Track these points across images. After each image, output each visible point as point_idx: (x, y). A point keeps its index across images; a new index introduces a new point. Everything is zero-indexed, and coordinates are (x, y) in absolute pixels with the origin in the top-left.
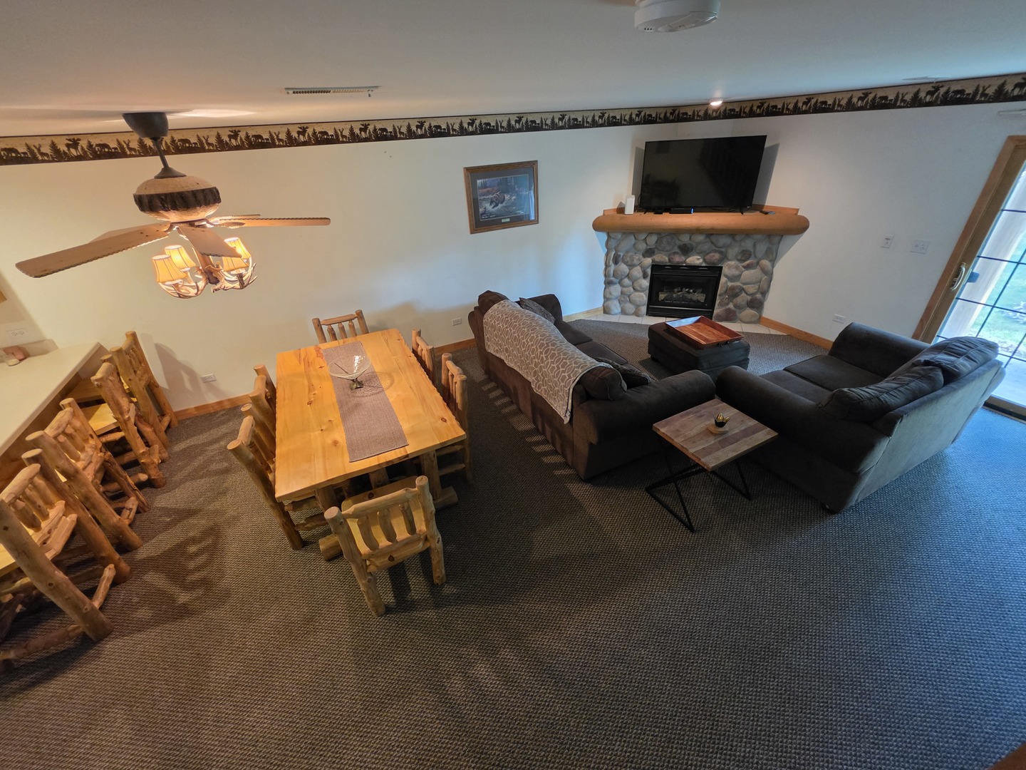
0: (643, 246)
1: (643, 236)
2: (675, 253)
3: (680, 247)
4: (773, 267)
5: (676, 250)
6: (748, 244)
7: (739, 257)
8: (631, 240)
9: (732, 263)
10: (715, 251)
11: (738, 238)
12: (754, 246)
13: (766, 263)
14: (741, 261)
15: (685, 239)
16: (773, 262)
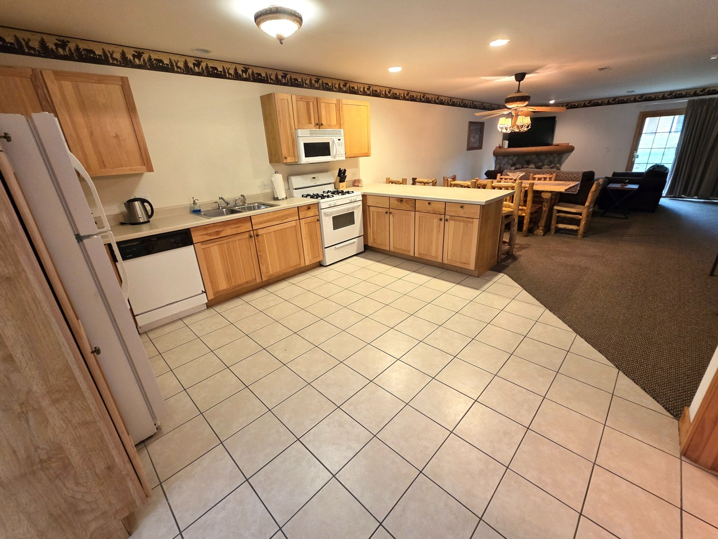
0: (511, 162)
1: (511, 157)
2: (524, 164)
3: (526, 161)
4: (561, 166)
5: (525, 162)
6: (551, 158)
7: (549, 164)
8: (506, 159)
9: (546, 166)
10: (540, 162)
11: (548, 156)
12: (554, 158)
13: (558, 165)
14: (549, 165)
15: (528, 157)
16: (561, 164)
